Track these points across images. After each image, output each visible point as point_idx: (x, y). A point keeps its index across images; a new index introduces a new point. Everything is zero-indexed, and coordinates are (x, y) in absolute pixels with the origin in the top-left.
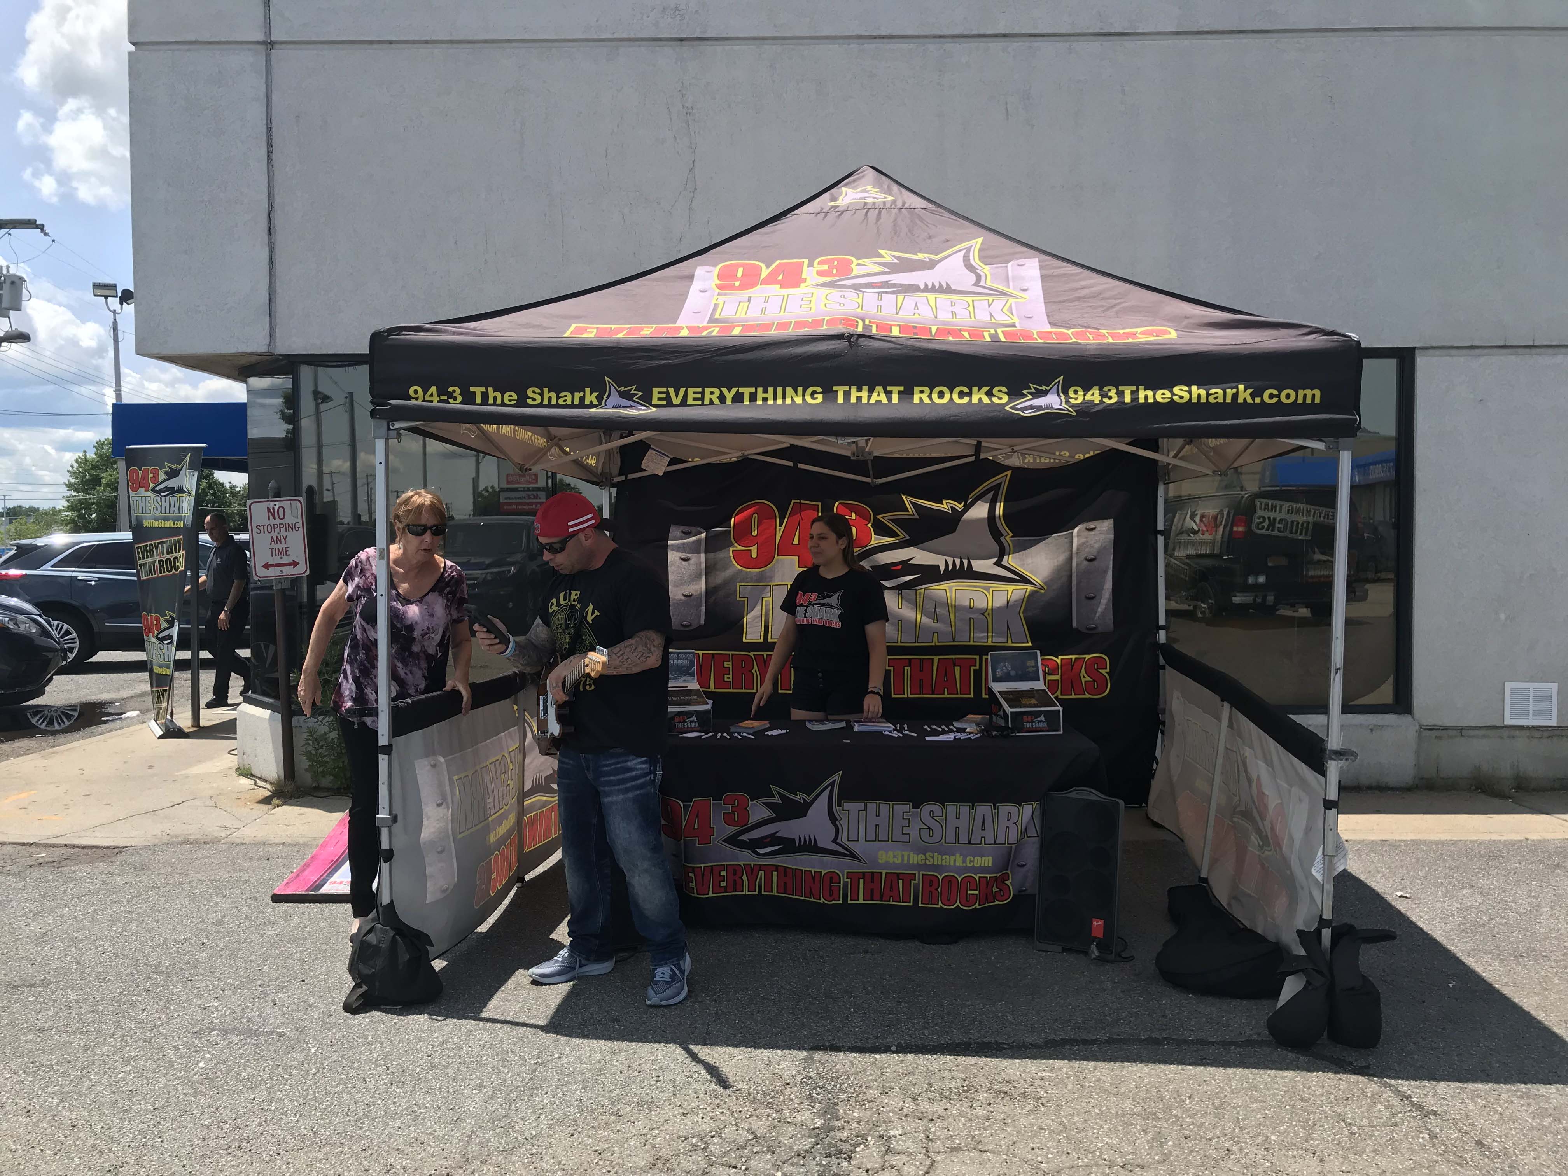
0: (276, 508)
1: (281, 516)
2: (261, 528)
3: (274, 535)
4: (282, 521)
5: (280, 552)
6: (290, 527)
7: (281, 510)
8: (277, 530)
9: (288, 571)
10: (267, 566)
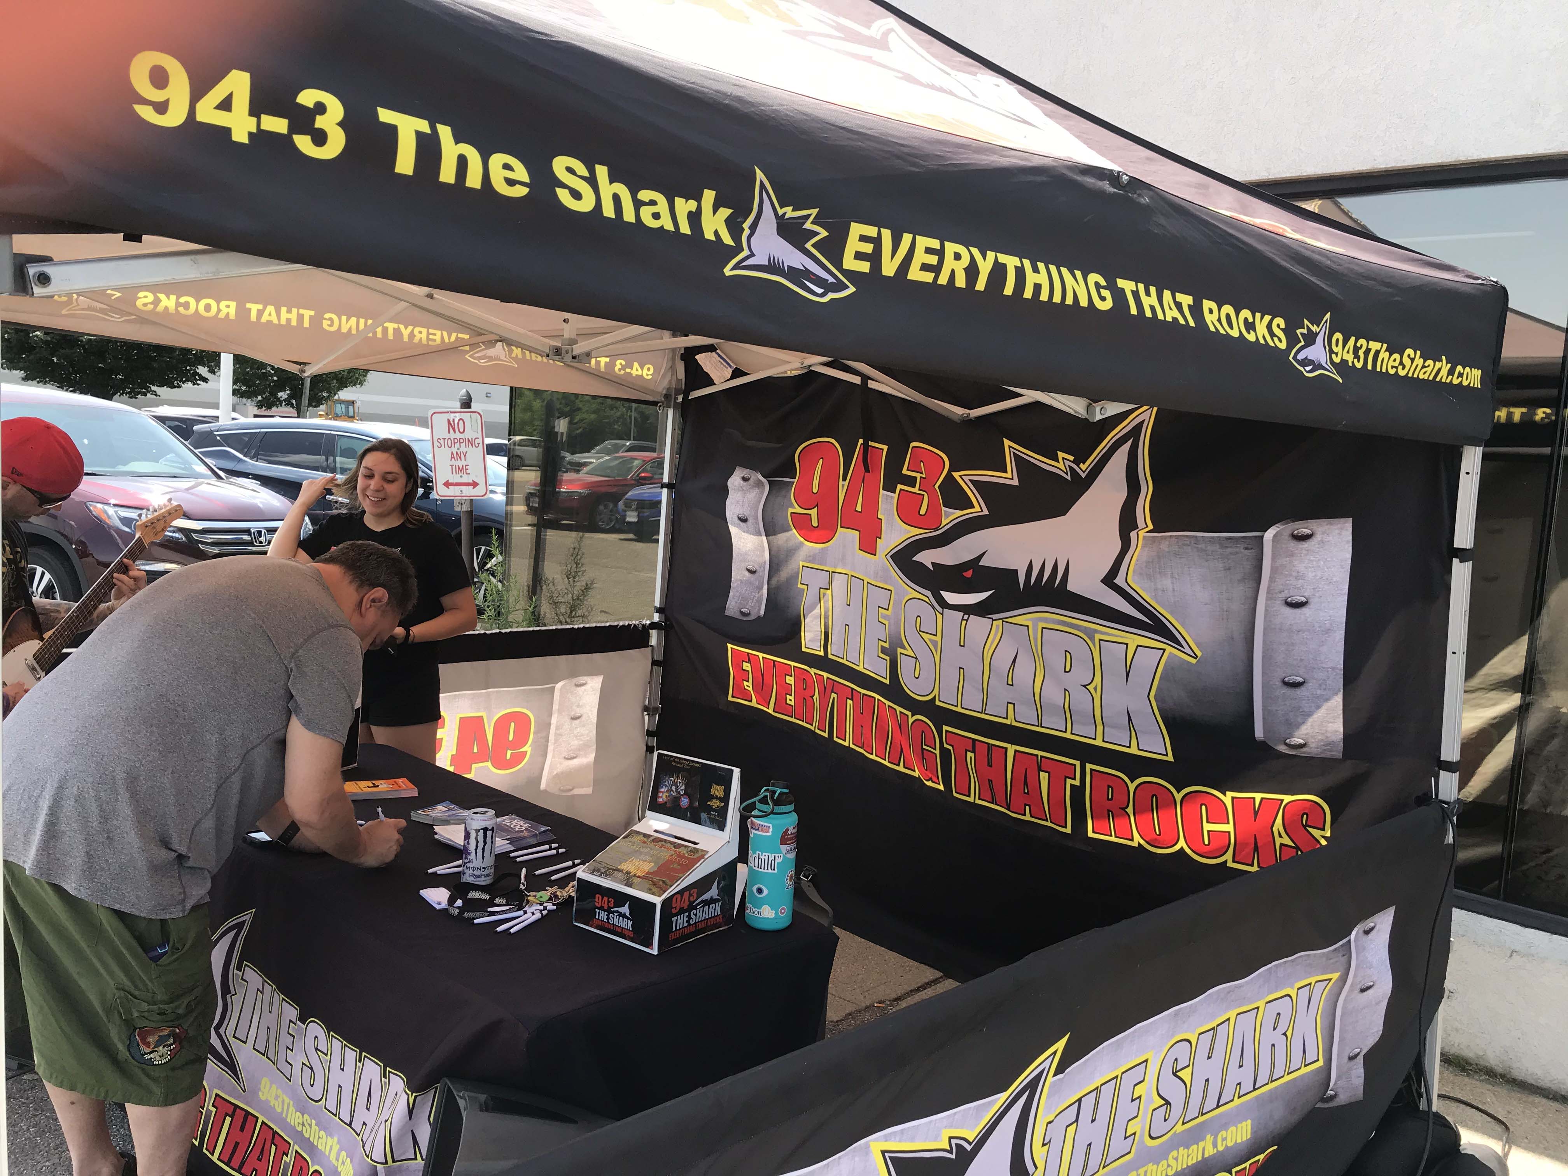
0: (456, 422)
1: (462, 430)
2: (442, 442)
3: (454, 450)
4: (462, 436)
5: (461, 470)
6: (470, 442)
7: (461, 422)
8: (457, 445)
9: (468, 491)
10: (447, 484)
